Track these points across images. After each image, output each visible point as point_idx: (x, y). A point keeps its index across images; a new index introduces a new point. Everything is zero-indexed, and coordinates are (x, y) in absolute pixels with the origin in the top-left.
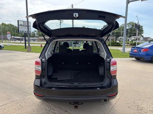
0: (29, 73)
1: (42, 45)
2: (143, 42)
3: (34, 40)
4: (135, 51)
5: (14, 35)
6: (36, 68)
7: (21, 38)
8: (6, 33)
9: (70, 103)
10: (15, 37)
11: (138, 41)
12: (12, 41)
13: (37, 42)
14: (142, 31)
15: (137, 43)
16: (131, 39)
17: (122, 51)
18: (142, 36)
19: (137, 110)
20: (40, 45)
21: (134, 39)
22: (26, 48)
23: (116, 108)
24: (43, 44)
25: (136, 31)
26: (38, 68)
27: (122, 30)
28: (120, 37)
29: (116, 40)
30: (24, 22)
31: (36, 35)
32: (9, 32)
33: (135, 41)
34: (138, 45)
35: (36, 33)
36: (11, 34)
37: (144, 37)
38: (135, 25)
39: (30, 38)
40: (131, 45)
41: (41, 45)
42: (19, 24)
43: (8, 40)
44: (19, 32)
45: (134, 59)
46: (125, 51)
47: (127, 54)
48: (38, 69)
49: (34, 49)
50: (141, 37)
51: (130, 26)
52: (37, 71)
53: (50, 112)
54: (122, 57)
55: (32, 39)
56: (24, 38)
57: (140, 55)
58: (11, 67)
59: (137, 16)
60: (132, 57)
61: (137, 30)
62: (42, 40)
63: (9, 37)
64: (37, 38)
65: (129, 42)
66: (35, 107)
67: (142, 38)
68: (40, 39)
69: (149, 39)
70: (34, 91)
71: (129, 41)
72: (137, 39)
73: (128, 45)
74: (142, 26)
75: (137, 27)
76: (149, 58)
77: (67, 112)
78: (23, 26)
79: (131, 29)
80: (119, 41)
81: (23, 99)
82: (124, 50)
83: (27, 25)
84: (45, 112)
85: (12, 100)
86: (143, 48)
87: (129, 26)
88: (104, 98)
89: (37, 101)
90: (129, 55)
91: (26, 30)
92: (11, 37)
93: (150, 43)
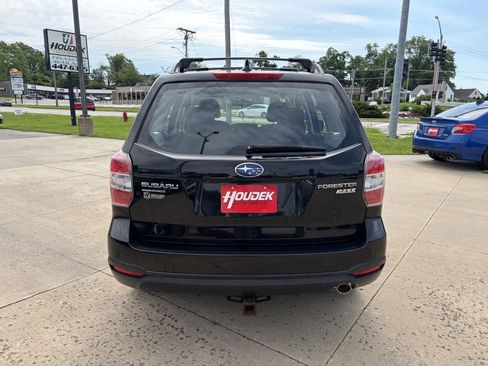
0: (88, 204)
1: (129, 114)
2: (452, 103)
3: (101, 98)
4: (430, 130)
5: (35, 81)
6: (114, 184)
7: (59, 90)
8: (9, 74)
9: (229, 298)
10: (38, 88)
11: (437, 102)
12: (27, 102)
13: (110, 105)
14: (452, 67)
15: (433, 108)
16: (413, 96)
17: (387, 133)
18: (452, 86)
19: (443, 319)
20: (121, 114)
21: (424, 93)
22: (74, 123)
23: (375, 313)
24: (132, 110)
25: (433, 69)
26: (120, 182)
27: (388, 64)
28: (381, 89)
29: (366, 99)
30: (64, 36)
31: (106, 81)
32: (16, 70)
33: (429, 103)
34: (436, 113)
35: (105, 73)
36: (24, 77)
37: (457, 88)
38: (429, 47)
39: (88, 91)
40: (416, 113)
41: (125, 115)
42: (50, 44)
43: (15, 96)
44: (49, 68)
45: (426, 158)
46: (398, 133)
47: (403, 144)
48: (120, 186)
49: (100, 126)
50: (449, 88)
51: (412, 50)
52: (117, 193)
53: (165, 325)
54: (388, 152)
55: (94, 95)
56: (66, 91)
57: (447, 144)
58: (31, 184)
59: (437, 18)
60: (422, 152)
61: (438, 63)
62: (126, 96)
63: (19, 86)
64: (110, 92)
65: (407, 104)
66: (114, 311)
67: (449, 93)
68: (120, 94)
69: (471, 96)
70: (110, 259)
71: (408, 100)
72: (434, 96)
73: (406, 113)
74: (454, 53)
75: (436, 55)
76: (475, 155)
77: (218, 327)
78: (64, 47)
79: (416, 62)
80: (375, 100)
81: (74, 286)
82: (393, 129)
83: (74, 45)
84: (148, 327)
85: (38, 289)
86: (456, 122)
87: (410, 52)
88: (342, 280)
89: (121, 290)
90: (411, 145)
91: (74, 62)
92: (25, 87)
93: (481, 106)
